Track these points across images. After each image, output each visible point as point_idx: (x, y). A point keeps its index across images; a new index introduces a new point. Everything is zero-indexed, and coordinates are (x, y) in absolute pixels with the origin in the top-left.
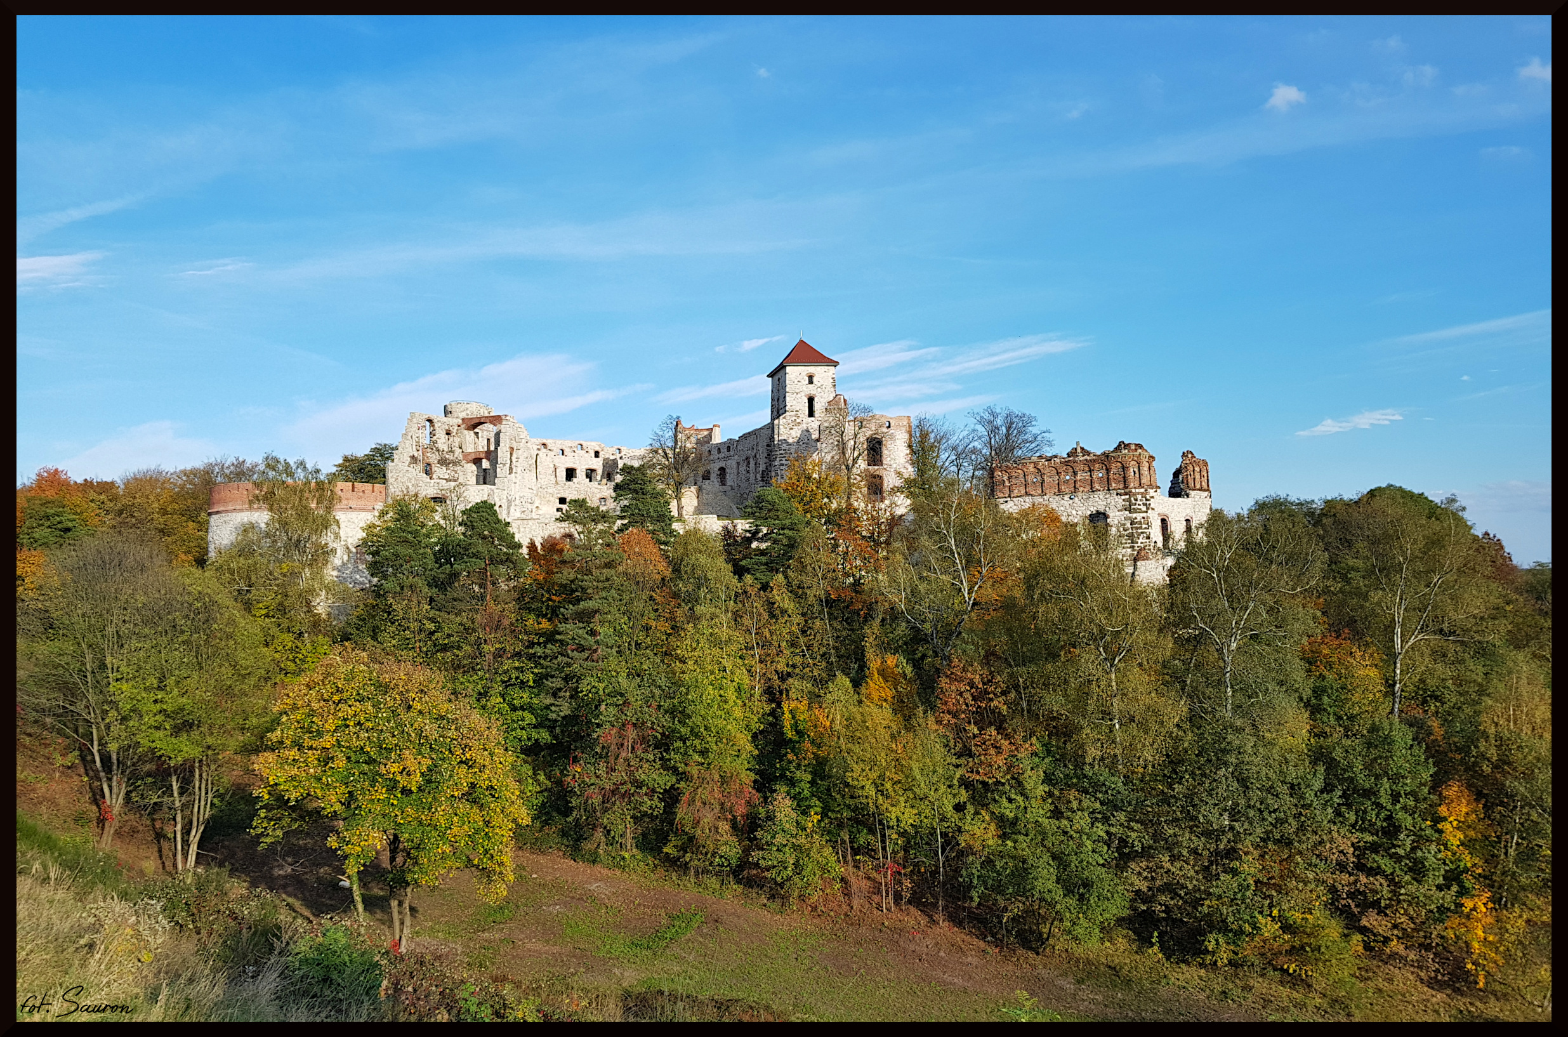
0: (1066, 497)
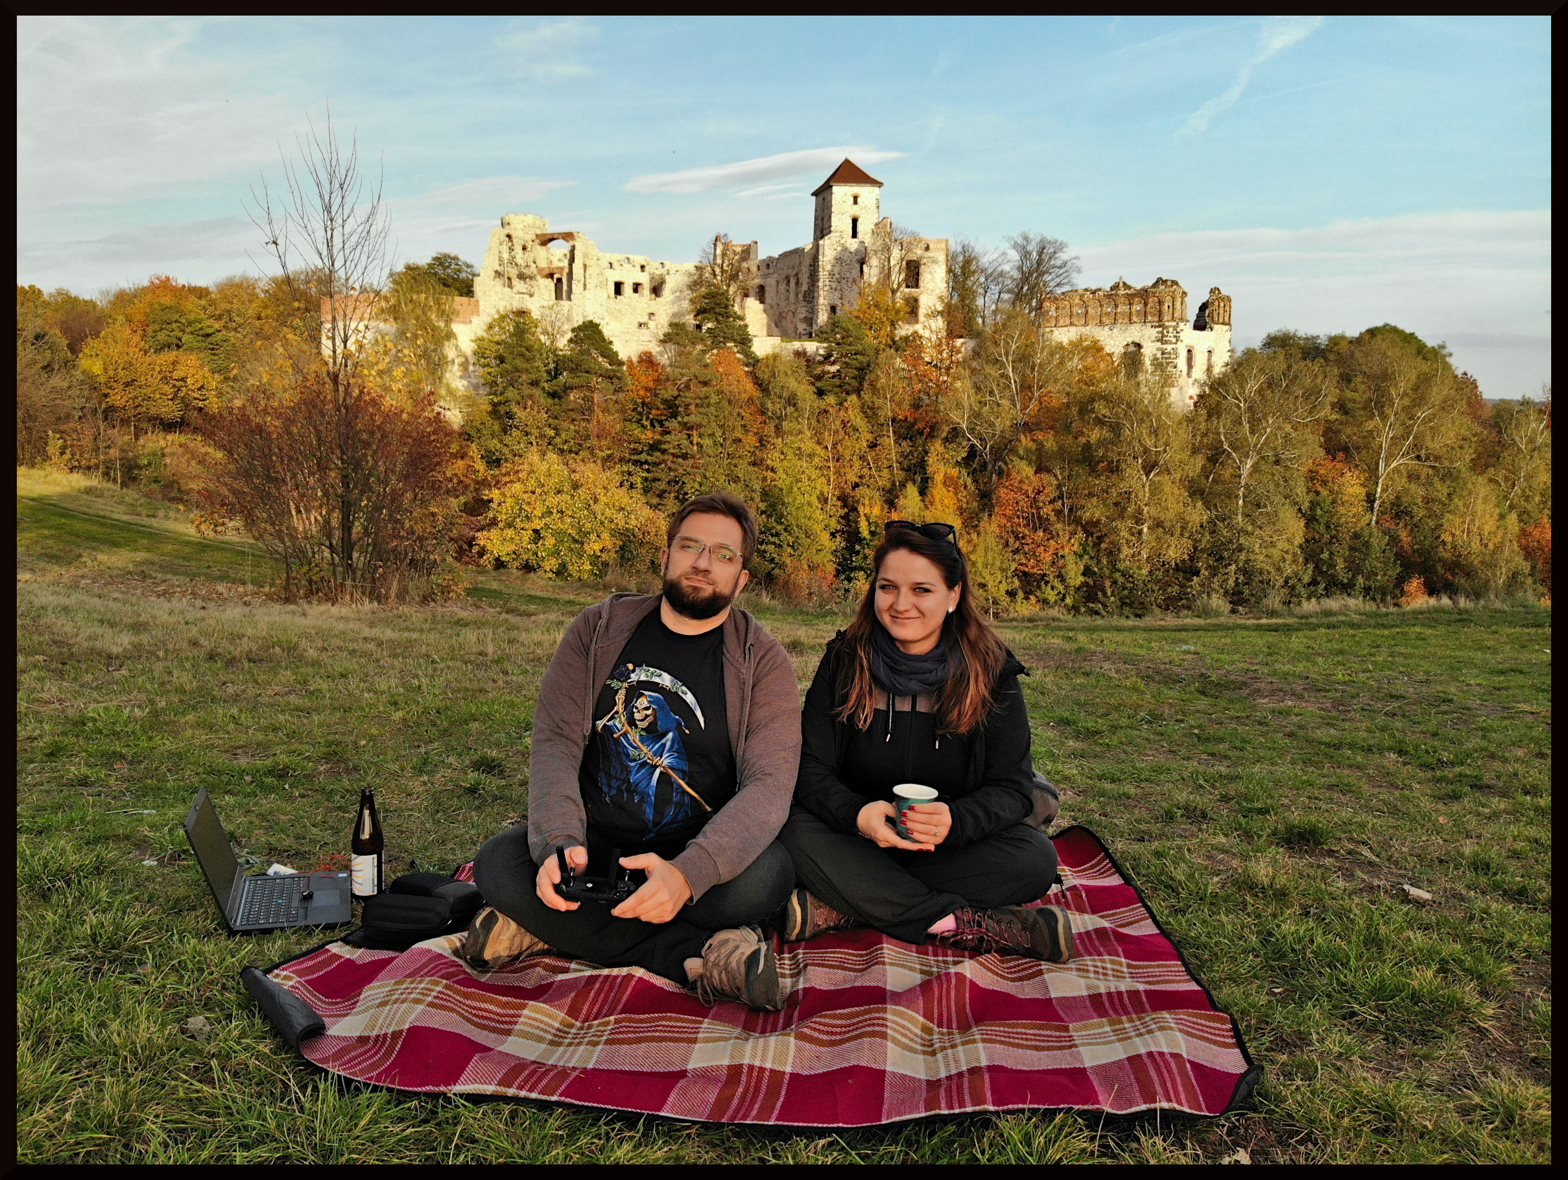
0: (1106, 328)
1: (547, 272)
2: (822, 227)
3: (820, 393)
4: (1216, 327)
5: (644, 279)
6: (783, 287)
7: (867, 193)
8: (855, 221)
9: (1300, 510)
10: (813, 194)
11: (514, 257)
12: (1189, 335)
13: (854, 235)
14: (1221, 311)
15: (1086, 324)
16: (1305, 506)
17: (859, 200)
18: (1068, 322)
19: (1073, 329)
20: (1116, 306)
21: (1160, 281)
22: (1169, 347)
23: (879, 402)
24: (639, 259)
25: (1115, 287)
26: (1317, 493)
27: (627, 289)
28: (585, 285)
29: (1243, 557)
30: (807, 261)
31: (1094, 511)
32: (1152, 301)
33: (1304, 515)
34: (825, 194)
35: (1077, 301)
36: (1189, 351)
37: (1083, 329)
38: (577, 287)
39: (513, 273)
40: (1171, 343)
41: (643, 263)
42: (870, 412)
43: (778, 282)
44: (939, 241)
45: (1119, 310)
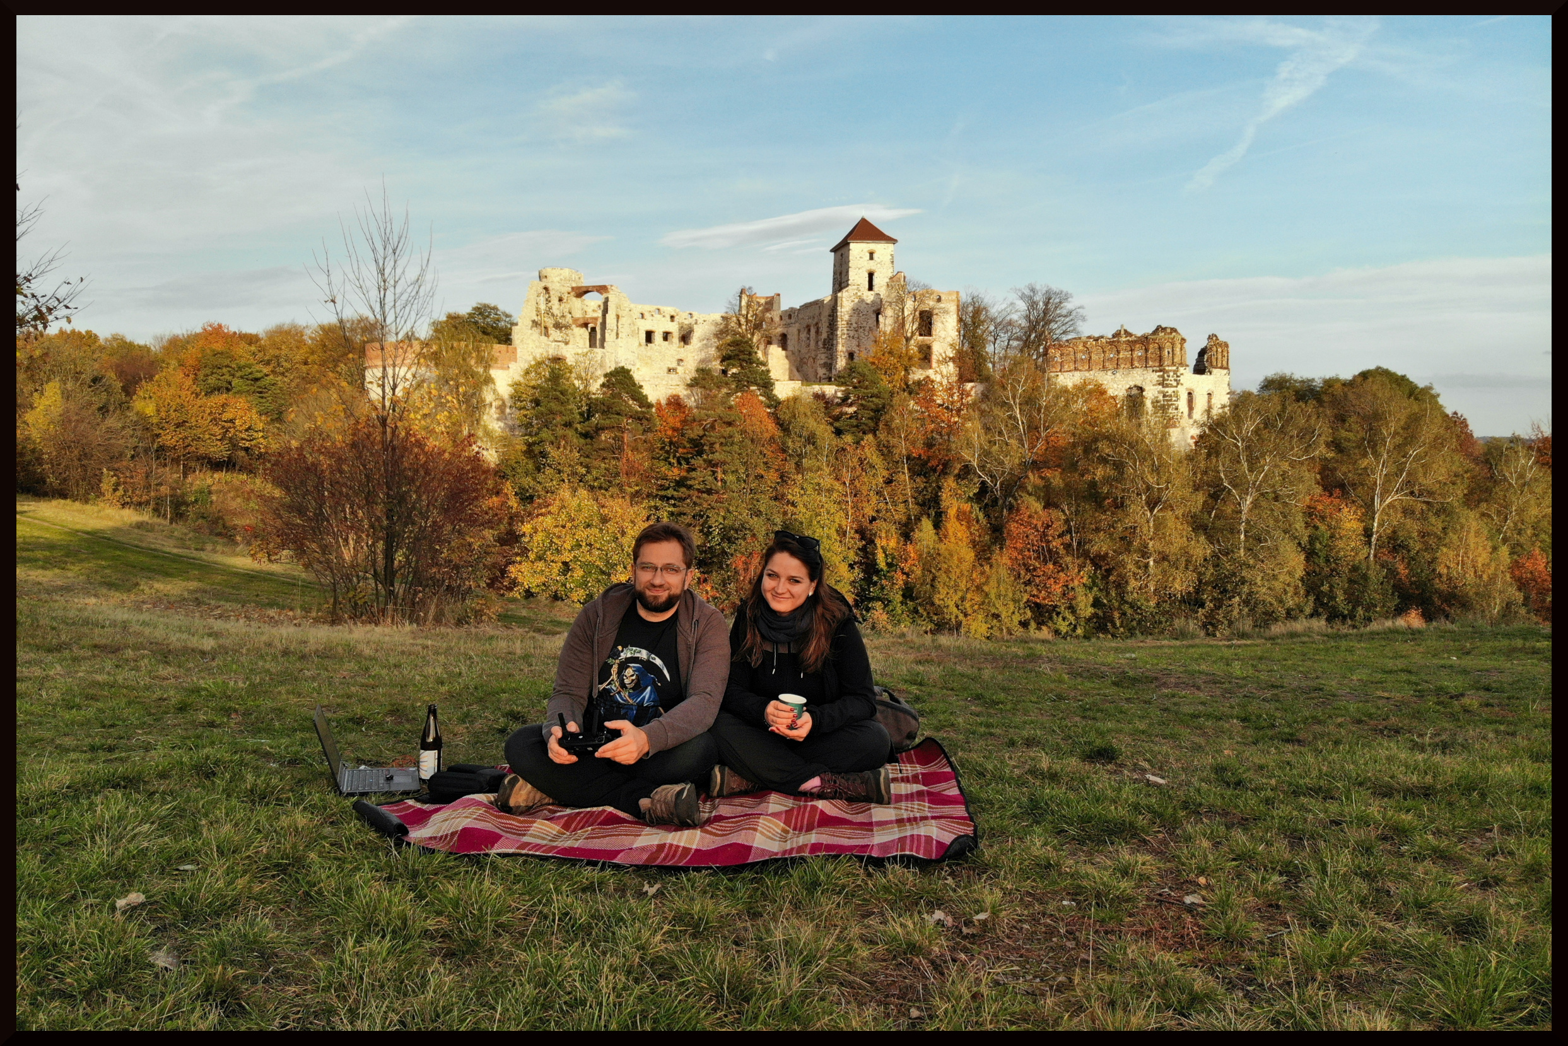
0: (1109, 373)
1: (582, 321)
2: (841, 281)
3: (838, 432)
4: (1215, 371)
5: (673, 328)
6: (804, 335)
7: (882, 250)
8: (871, 275)
9: (1299, 544)
10: (832, 251)
11: (550, 308)
12: (1189, 379)
13: (871, 288)
14: (1220, 356)
15: (1090, 369)
16: (1305, 540)
17: (875, 256)
18: (1072, 367)
19: (1077, 374)
20: (1118, 352)
21: (1159, 329)
22: (1170, 390)
23: (894, 441)
24: (669, 310)
25: (1117, 335)
26: (1316, 528)
27: (658, 338)
28: (617, 334)
29: (1246, 589)
30: (826, 312)
31: (1101, 545)
32: (1152, 347)
33: (1303, 549)
34: (843, 251)
35: (1081, 347)
36: (1190, 394)
37: (1087, 374)
38: (610, 336)
39: (550, 322)
40: (1172, 386)
41: (673, 313)
42: (885, 451)
43: (799, 331)
44: (950, 293)
45: (1121, 356)
